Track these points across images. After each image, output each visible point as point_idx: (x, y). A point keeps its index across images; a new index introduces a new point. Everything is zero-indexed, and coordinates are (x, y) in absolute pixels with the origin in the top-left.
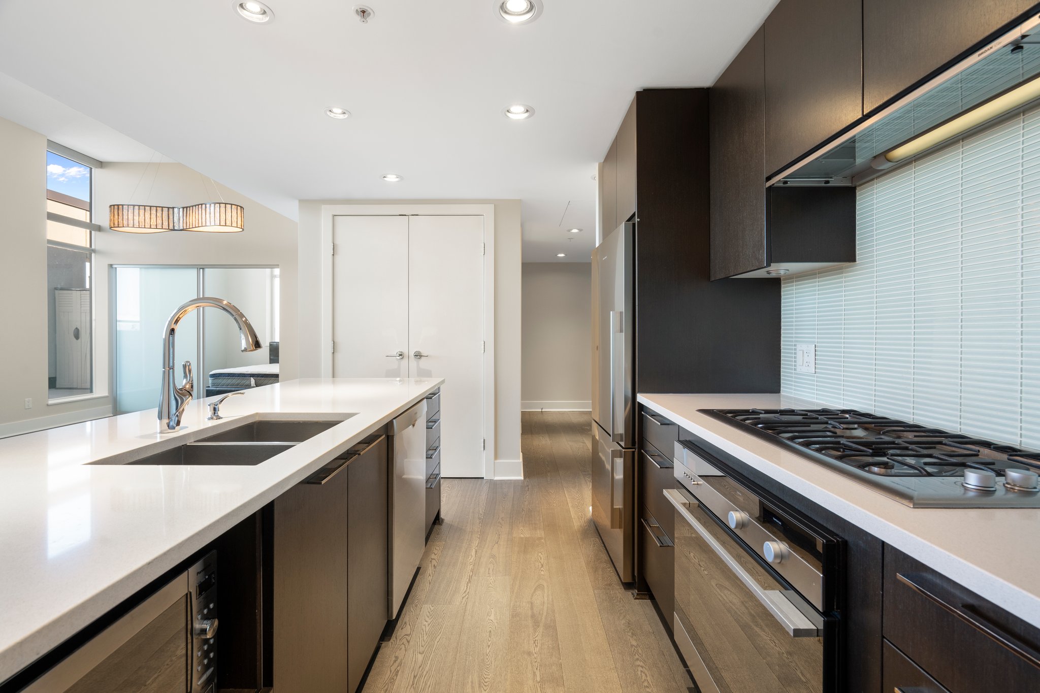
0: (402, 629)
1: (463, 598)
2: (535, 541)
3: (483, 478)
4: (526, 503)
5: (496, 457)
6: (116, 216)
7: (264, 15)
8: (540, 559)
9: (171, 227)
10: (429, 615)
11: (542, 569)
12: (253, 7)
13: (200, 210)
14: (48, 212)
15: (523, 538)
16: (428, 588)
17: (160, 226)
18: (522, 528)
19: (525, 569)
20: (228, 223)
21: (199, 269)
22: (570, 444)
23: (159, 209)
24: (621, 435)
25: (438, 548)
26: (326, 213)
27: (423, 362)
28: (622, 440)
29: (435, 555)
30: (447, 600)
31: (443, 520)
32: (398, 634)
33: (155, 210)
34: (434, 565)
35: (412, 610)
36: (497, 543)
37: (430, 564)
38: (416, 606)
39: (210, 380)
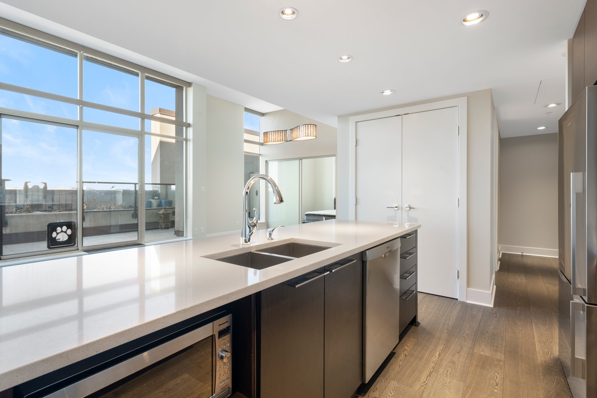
0: (374, 392)
1: (422, 386)
2: (494, 361)
3: (457, 299)
4: (492, 327)
5: (468, 285)
6: (266, 138)
7: (294, 15)
8: (495, 378)
9: (286, 140)
10: (394, 389)
11: (496, 387)
12: (288, 11)
13: (297, 129)
14: (245, 140)
15: (483, 355)
16: (397, 369)
17: (281, 140)
18: (483, 347)
19: (479, 382)
20: (309, 135)
21: (300, 160)
22: (547, 286)
23: (281, 132)
24: (584, 290)
25: (411, 343)
26: (352, 120)
27: (412, 213)
28: (585, 295)
29: (408, 347)
30: (409, 383)
31: (419, 324)
32: (370, 394)
33: (280, 133)
34: (406, 355)
35: (383, 381)
36: (459, 353)
37: (403, 353)
38: (387, 379)
39: (305, 217)
